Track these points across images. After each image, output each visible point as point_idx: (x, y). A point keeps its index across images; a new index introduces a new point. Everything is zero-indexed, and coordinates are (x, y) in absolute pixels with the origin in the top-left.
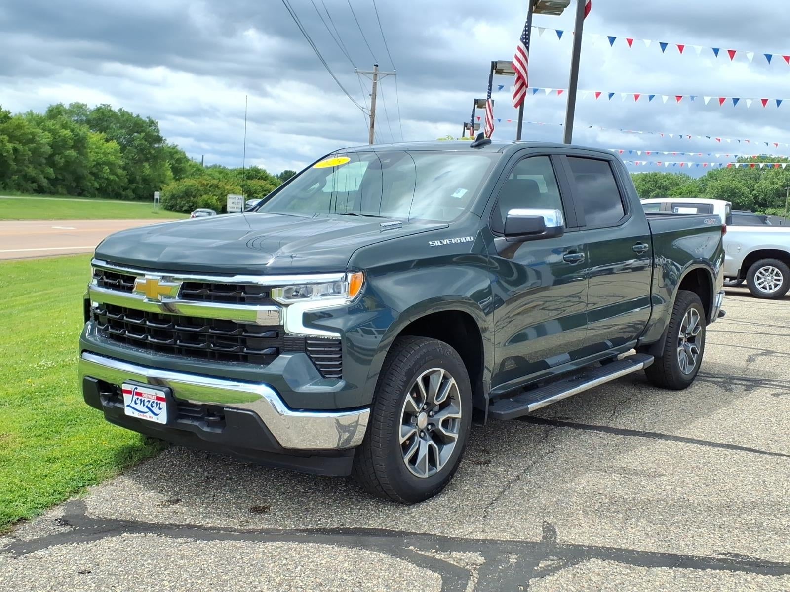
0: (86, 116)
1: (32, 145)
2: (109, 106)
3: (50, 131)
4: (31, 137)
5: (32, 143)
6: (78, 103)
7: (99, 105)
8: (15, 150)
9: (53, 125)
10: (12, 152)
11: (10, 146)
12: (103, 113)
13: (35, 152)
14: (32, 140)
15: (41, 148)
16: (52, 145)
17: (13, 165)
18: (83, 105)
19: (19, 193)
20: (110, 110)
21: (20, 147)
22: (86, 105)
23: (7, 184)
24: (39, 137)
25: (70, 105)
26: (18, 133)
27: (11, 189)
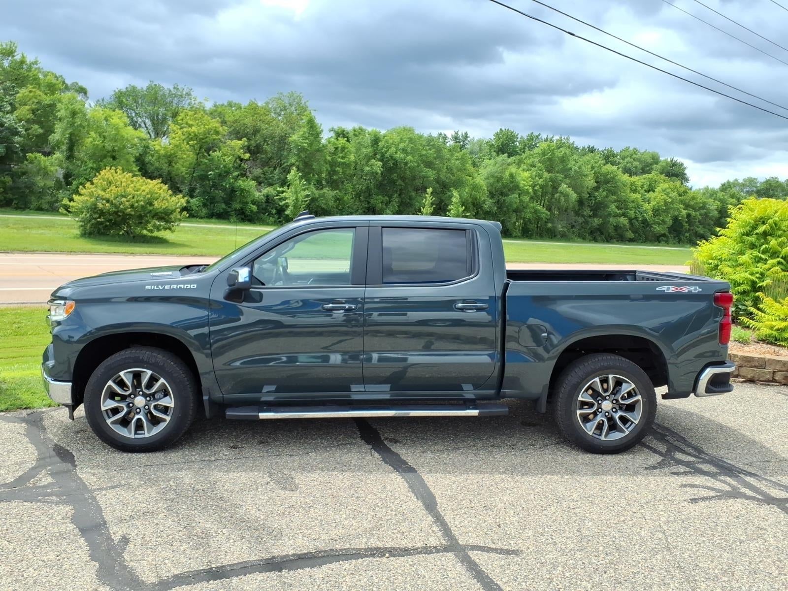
0: (756, 187)
1: (703, 211)
2: (776, 178)
3: (720, 200)
4: (702, 205)
5: (703, 210)
6: (751, 178)
7: (768, 178)
8: (689, 215)
9: (723, 195)
10: (685, 216)
11: (684, 212)
12: (770, 184)
13: (706, 215)
14: (703, 208)
15: (710, 213)
16: (720, 211)
17: (686, 226)
18: (755, 179)
19: (689, 246)
20: (778, 182)
21: (693, 213)
22: (757, 179)
23: (681, 240)
24: (709, 205)
25: (744, 180)
26: (692, 203)
27: (683, 243)
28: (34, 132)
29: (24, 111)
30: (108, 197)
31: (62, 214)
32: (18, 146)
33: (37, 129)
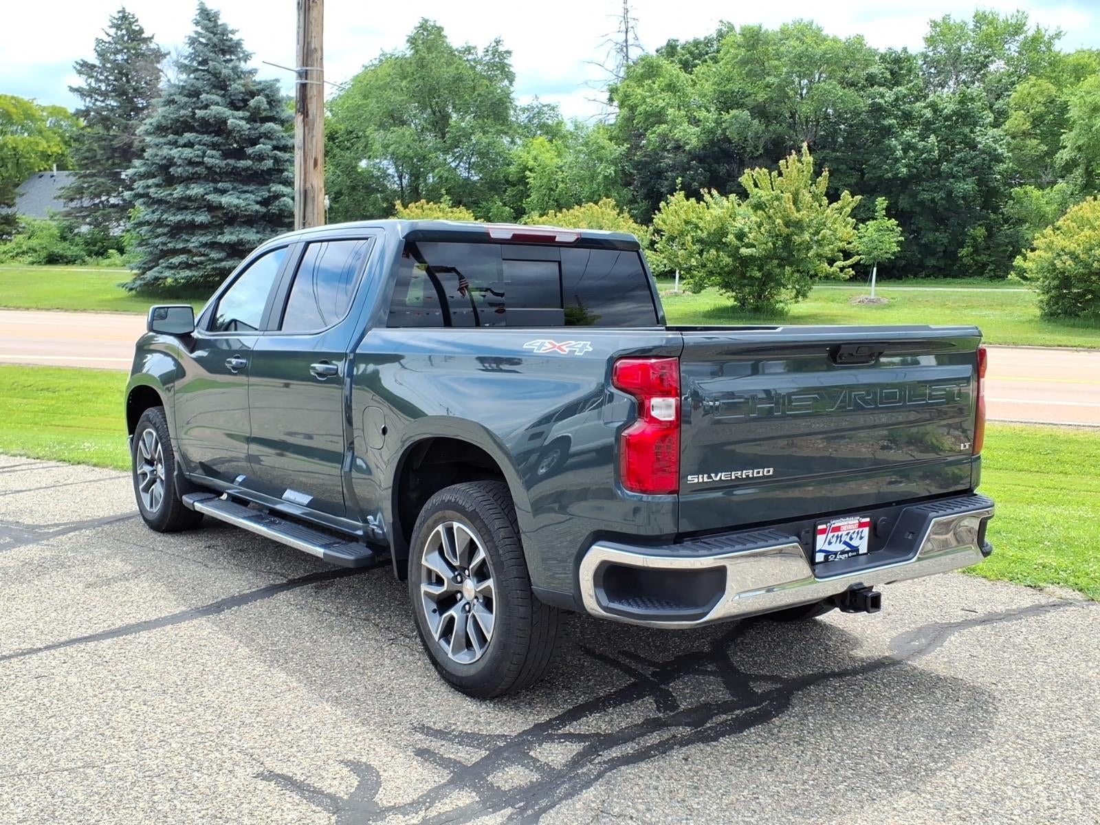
28: (1032, 152)
29: (1017, 120)
30: (1073, 249)
31: (1013, 284)
32: (999, 177)
33: (1035, 146)
